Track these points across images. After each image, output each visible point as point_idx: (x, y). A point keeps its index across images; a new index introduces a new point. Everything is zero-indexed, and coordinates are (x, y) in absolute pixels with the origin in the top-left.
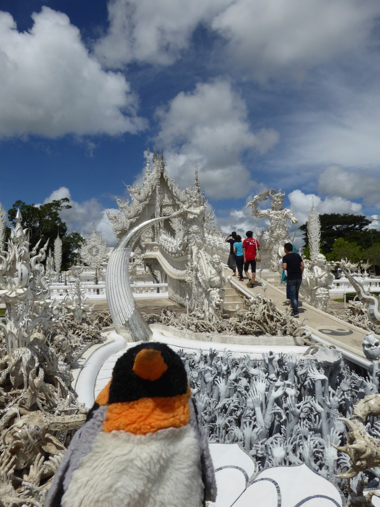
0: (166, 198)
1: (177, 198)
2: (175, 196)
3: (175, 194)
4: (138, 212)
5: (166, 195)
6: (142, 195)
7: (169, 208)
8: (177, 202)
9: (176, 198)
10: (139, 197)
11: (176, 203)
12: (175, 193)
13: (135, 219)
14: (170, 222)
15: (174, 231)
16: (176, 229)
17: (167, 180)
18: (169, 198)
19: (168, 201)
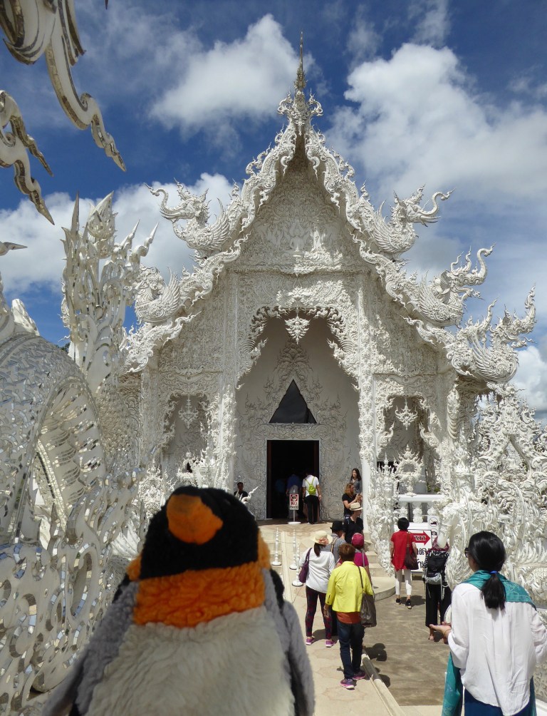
0: (317, 244)
1: (366, 236)
2: (355, 231)
3: (354, 222)
4: (192, 293)
5: (316, 234)
6: (213, 223)
7: (329, 284)
8: (365, 255)
9: (361, 236)
10: (201, 231)
11: (359, 258)
12: (357, 215)
13: (179, 327)
14: (332, 344)
15: (352, 380)
16: (359, 373)
17: (322, 168)
18: (329, 246)
19: (328, 255)
